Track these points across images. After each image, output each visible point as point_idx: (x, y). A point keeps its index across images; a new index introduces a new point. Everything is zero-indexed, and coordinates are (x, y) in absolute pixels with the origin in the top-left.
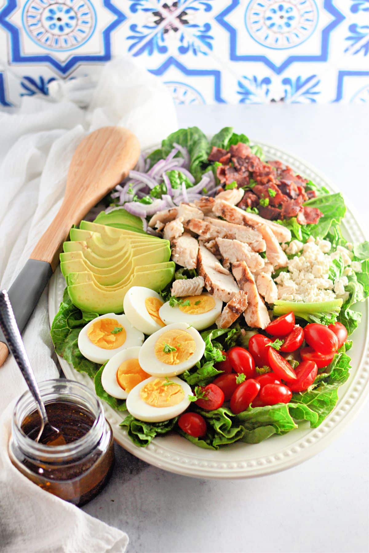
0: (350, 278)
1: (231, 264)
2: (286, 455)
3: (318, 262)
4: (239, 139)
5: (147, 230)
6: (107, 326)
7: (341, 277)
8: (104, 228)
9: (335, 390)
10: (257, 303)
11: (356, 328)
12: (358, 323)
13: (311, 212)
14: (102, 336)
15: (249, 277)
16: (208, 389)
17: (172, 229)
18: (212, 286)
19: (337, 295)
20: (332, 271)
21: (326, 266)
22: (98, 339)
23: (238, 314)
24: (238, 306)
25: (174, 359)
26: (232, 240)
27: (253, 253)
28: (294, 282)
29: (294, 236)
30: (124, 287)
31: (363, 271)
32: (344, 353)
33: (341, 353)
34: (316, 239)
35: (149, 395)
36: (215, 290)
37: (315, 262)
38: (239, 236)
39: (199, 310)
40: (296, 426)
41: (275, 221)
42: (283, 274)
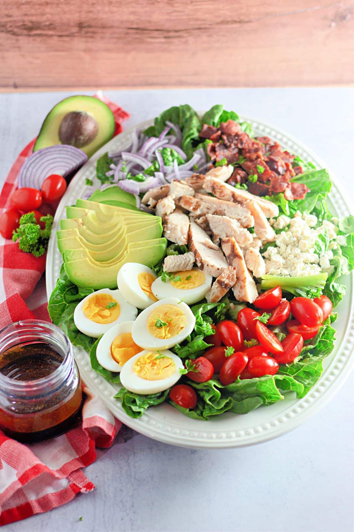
0: (335, 252)
1: (220, 239)
2: (273, 425)
3: (304, 237)
4: (229, 116)
5: (140, 207)
6: (101, 301)
7: (326, 251)
8: (98, 206)
9: (320, 361)
10: (246, 278)
11: (341, 301)
12: (343, 296)
13: (298, 187)
14: (96, 311)
15: (237, 253)
16: (198, 362)
17: (164, 206)
18: (202, 262)
19: (323, 269)
20: (318, 246)
21: (312, 240)
22: (93, 314)
23: (227, 289)
24: (227, 281)
25: (165, 333)
26: (222, 216)
27: (242, 229)
28: (282, 257)
29: (281, 211)
30: (118, 263)
31: (348, 245)
32: (329, 325)
33: (326, 325)
34: (302, 213)
35: (142, 369)
36: (205, 266)
37: (301, 236)
38: (228, 212)
39: (190, 285)
40: (282, 397)
41: (263, 197)
42: (270, 249)
